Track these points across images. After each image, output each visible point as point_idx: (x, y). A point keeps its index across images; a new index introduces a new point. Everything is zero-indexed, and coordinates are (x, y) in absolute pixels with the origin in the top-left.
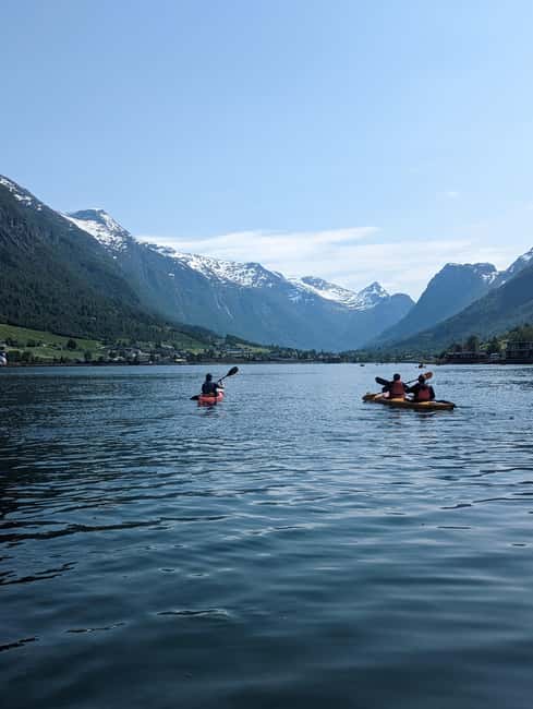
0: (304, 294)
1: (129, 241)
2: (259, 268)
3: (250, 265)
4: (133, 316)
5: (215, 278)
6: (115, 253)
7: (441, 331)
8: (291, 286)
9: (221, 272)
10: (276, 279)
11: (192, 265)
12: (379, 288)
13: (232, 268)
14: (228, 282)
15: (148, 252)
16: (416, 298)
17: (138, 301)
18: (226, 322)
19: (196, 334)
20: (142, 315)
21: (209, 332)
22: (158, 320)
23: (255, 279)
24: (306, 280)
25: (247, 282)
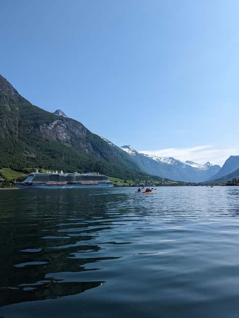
0: (187, 166)
1: (136, 153)
2: (173, 159)
3: (170, 158)
4: (139, 174)
5: (160, 162)
6: (133, 156)
7: (230, 176)
8: (182, 164)
9: (162, 160)
10: (178, 162)
11: (154, 159)
12: (209, 163)
13: (165, 159)
14: (164, 163)
15: (141, 156)
16: (221, 166)
17: (140, 169)
18: (163, 174)
19: (156, 178)
20: (141, 173)
21: (159, 177)
22: (145, 174)
23: (172, 162)
24: (187, 162)
25: (169, 163)
